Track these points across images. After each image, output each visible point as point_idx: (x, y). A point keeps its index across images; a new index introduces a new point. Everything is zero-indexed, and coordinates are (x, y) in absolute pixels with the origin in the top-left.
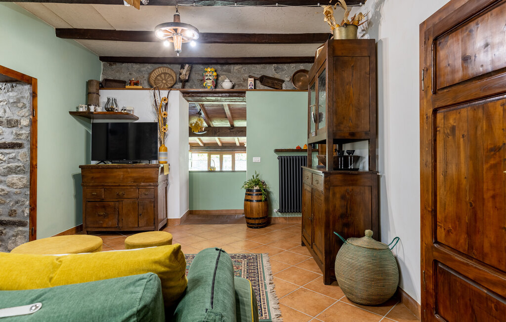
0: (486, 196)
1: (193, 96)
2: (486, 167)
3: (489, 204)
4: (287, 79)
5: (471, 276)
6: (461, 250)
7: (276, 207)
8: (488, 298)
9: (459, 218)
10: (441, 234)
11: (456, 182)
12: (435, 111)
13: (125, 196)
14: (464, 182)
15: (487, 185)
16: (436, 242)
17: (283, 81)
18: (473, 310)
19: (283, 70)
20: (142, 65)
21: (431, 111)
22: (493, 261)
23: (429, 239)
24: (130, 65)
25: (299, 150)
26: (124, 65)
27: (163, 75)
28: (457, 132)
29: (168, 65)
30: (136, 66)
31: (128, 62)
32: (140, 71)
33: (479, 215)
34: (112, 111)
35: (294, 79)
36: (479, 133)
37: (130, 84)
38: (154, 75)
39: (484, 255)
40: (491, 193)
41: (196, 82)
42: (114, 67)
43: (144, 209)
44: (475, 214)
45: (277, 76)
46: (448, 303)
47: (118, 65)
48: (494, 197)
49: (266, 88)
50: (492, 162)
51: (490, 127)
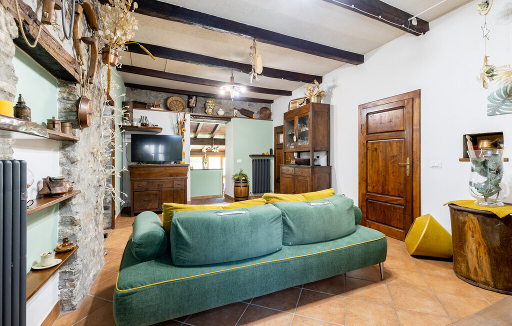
0: (390, 172)
1: (197, 118)
2: (390, 162)
3: (391, 175)
4: (256, 112)
5: (384, 201)
6: (379, 193)
7: (251, 190)
8: (390, 206)
9: (378, 181)
10: (370, 188)
11: (377, 168)
12: (367, 142)
13: (164, 186)
14: (381, 168)
15: (390, 168)
16: (367, 192)
17: (253, 113)
18: (384, 212)
19: (253, 106)
20: (158, 93)
21: (365, 142)
22: (393, 194)
23: (364, 192)
24: (148, 91)
25: (263, 155)
26: (143, 91)
27: (175, 102)
28: (378, 150)
29: (178, 95)
30: (154, 93)
31: (147, 89)
32: (157, 97)
33: (387, 179)
34: (146, 126)
35: (260, 112)
36: (387, 151)
37: (153, 106)
38: (169, 101)
39: (389, 192)
40: (392, 171)
41: (199, 109)
42: (135, 91)
43: (177, 194)
44: (385, 179)
45: (250, 109)
46: (373, 213)
47: (139, 90)
48: (393, 172)
49: (244, 116)
50: (392, 161)
51: (392, 149)
